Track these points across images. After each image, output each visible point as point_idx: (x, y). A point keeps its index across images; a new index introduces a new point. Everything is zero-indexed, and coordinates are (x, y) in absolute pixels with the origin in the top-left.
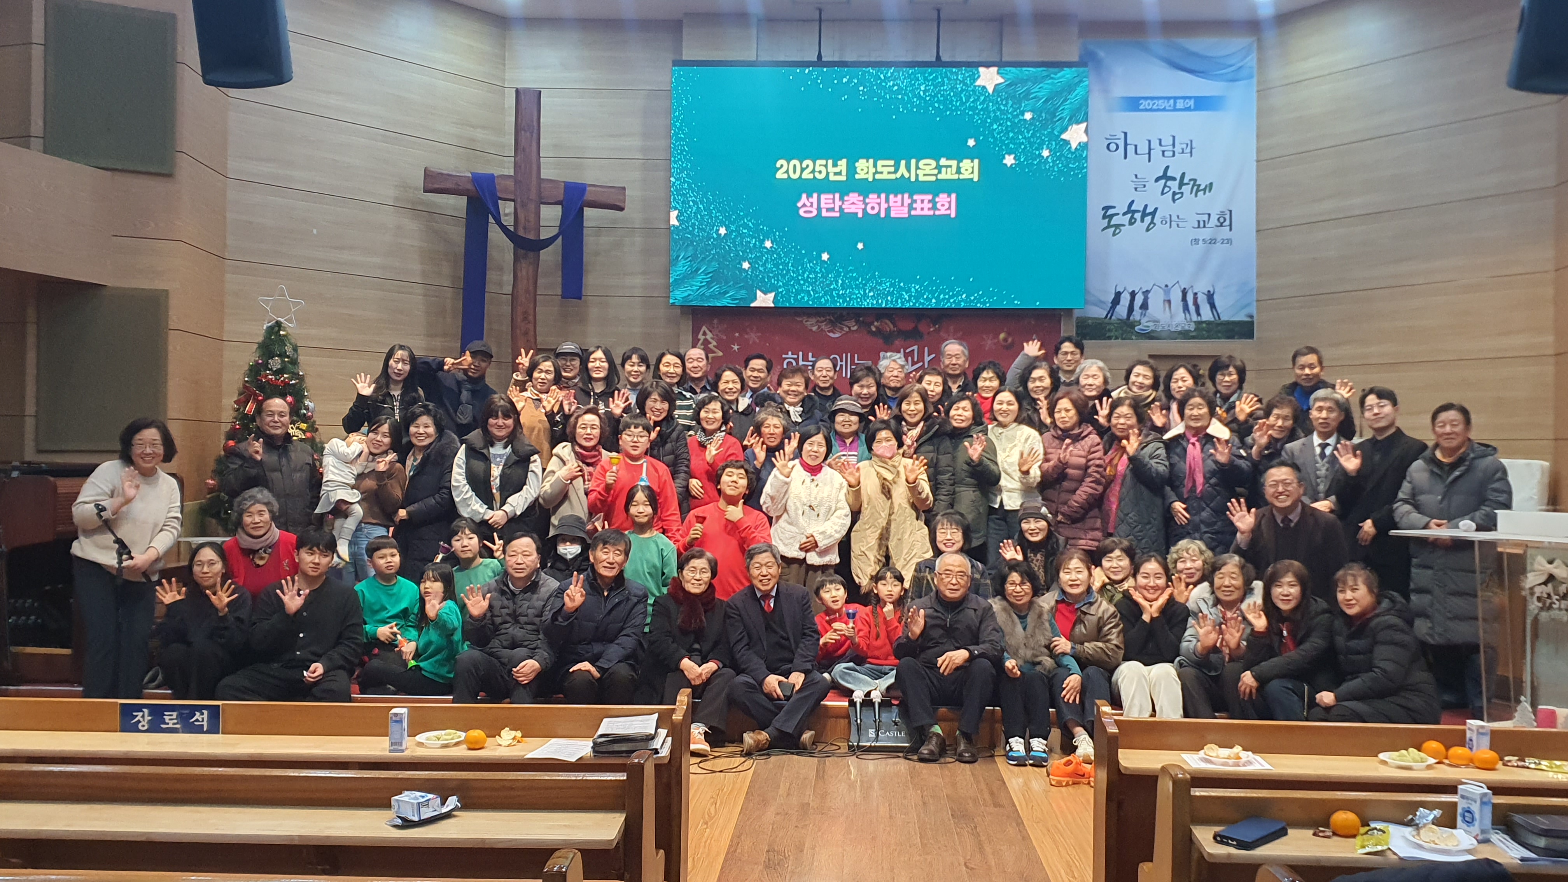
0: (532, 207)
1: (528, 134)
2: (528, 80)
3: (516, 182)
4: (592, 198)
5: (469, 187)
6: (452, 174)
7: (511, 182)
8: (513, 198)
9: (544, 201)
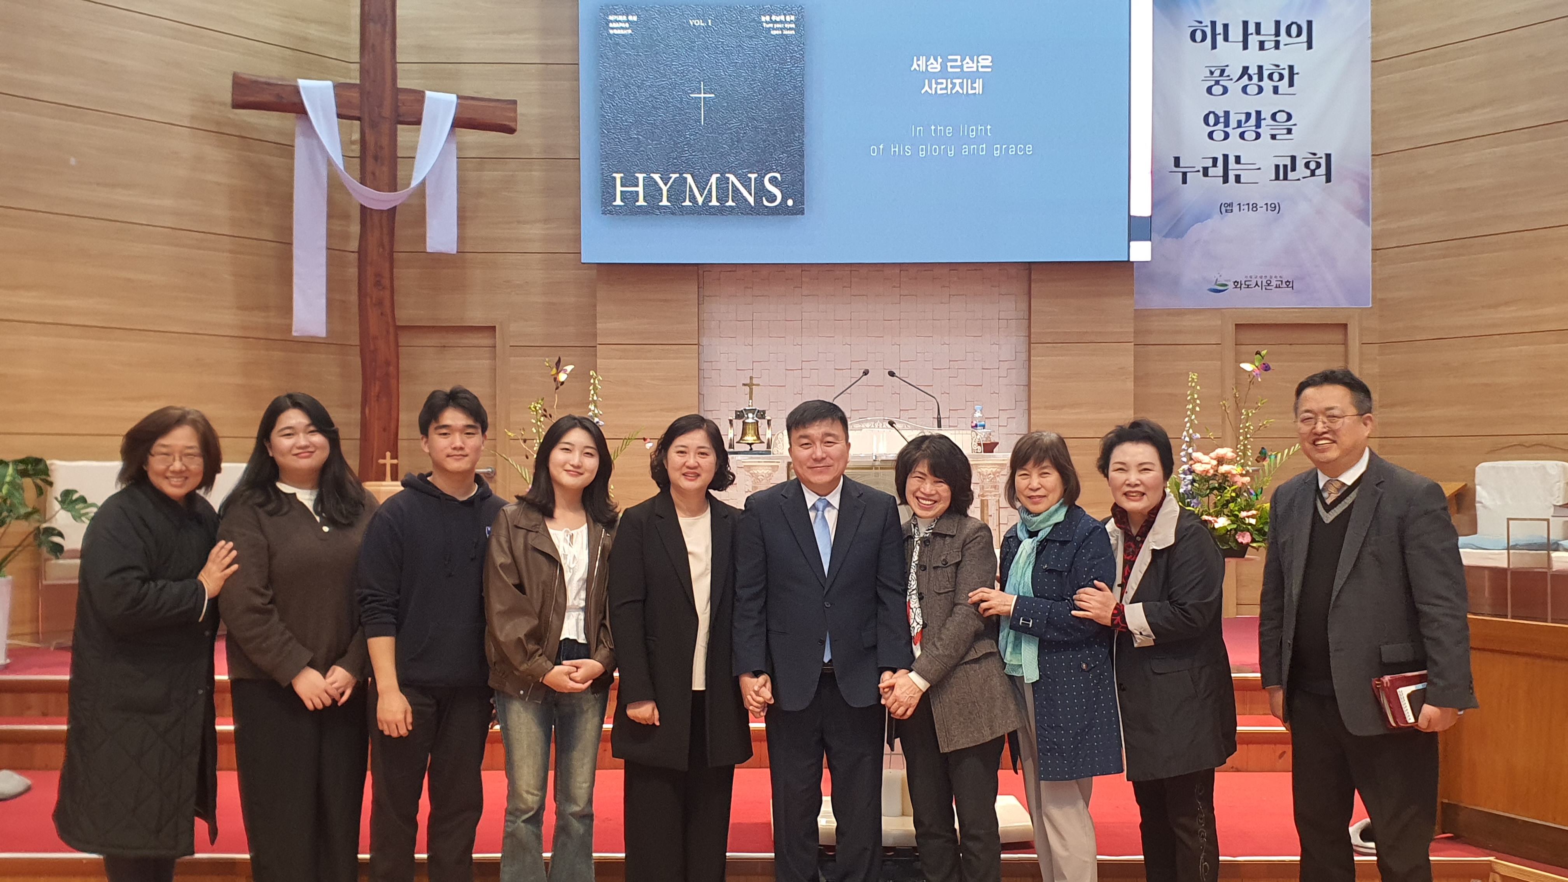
0: (385, 127)
1: (379, 28)
3: (362, 94)
4: (468, 115)
5: (296, 100)
6: (272, 81)
7: (355, 95)
8: (358, 115)
9: (401, 119)
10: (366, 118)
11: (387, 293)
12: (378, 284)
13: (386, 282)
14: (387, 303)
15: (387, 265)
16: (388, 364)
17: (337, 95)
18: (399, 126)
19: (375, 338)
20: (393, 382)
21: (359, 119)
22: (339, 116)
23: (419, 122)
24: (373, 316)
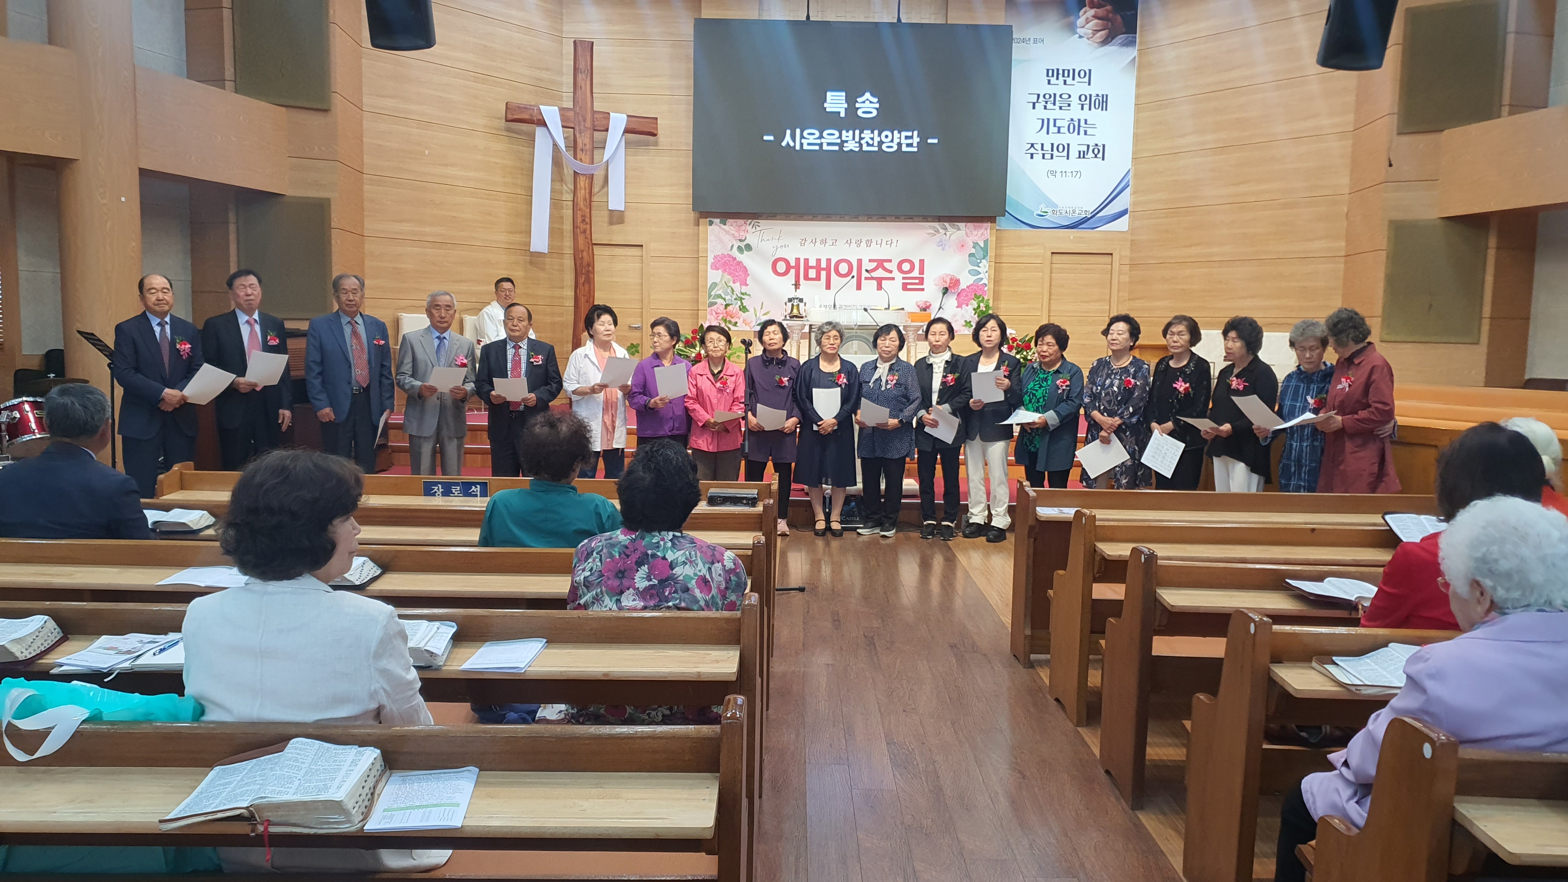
0: (587, 133)
1: (584, 77)
2: (583, 32)
3: (574, 114)
4: (632, 126)
5: (540, 117)
6: (529, 107)
7: (571, 114)
8: (573, 126)
9: (596, 128)
10: (577, 128)
11: (589, 226)
12: (583, 221)
13: (588, 220)
14: (588, 232)
15: (588, 210)
16: (589, 265)
17: (562, 116)
18: (596, 133)
19: (582, 251)
20: (591, 275)
21: (573, 128)
22: (563, 127)
23: (607, 130)
24: (581, 239)
